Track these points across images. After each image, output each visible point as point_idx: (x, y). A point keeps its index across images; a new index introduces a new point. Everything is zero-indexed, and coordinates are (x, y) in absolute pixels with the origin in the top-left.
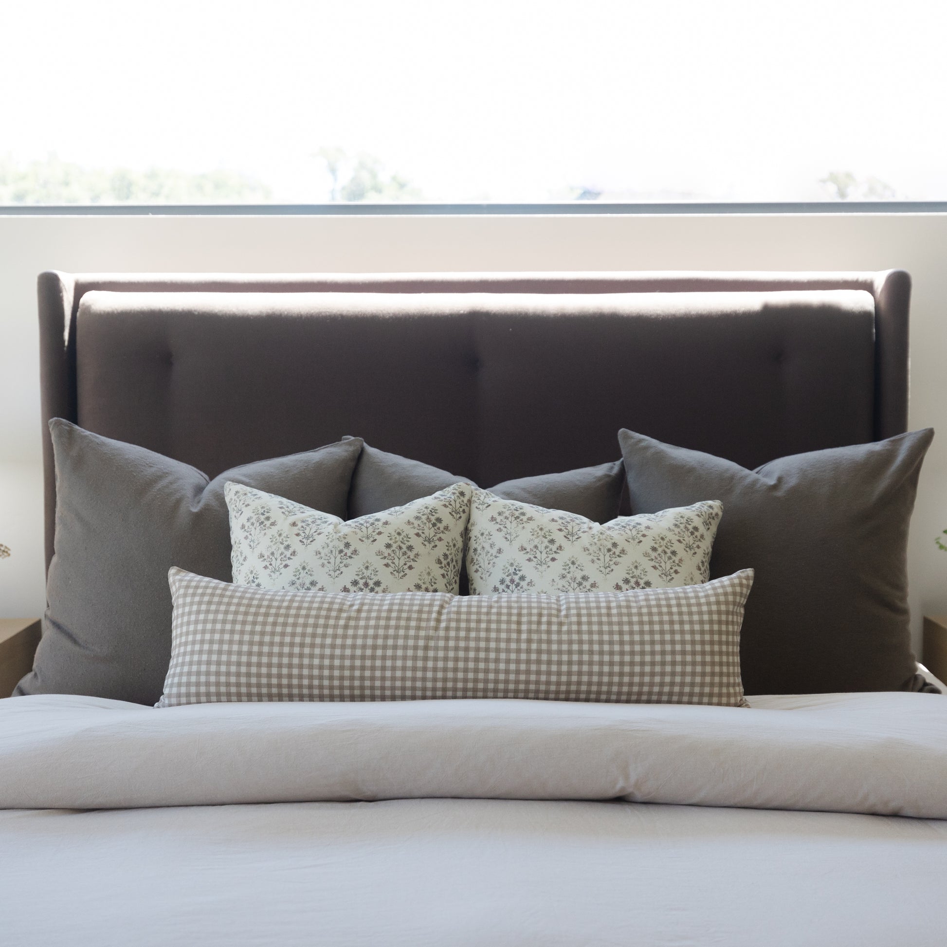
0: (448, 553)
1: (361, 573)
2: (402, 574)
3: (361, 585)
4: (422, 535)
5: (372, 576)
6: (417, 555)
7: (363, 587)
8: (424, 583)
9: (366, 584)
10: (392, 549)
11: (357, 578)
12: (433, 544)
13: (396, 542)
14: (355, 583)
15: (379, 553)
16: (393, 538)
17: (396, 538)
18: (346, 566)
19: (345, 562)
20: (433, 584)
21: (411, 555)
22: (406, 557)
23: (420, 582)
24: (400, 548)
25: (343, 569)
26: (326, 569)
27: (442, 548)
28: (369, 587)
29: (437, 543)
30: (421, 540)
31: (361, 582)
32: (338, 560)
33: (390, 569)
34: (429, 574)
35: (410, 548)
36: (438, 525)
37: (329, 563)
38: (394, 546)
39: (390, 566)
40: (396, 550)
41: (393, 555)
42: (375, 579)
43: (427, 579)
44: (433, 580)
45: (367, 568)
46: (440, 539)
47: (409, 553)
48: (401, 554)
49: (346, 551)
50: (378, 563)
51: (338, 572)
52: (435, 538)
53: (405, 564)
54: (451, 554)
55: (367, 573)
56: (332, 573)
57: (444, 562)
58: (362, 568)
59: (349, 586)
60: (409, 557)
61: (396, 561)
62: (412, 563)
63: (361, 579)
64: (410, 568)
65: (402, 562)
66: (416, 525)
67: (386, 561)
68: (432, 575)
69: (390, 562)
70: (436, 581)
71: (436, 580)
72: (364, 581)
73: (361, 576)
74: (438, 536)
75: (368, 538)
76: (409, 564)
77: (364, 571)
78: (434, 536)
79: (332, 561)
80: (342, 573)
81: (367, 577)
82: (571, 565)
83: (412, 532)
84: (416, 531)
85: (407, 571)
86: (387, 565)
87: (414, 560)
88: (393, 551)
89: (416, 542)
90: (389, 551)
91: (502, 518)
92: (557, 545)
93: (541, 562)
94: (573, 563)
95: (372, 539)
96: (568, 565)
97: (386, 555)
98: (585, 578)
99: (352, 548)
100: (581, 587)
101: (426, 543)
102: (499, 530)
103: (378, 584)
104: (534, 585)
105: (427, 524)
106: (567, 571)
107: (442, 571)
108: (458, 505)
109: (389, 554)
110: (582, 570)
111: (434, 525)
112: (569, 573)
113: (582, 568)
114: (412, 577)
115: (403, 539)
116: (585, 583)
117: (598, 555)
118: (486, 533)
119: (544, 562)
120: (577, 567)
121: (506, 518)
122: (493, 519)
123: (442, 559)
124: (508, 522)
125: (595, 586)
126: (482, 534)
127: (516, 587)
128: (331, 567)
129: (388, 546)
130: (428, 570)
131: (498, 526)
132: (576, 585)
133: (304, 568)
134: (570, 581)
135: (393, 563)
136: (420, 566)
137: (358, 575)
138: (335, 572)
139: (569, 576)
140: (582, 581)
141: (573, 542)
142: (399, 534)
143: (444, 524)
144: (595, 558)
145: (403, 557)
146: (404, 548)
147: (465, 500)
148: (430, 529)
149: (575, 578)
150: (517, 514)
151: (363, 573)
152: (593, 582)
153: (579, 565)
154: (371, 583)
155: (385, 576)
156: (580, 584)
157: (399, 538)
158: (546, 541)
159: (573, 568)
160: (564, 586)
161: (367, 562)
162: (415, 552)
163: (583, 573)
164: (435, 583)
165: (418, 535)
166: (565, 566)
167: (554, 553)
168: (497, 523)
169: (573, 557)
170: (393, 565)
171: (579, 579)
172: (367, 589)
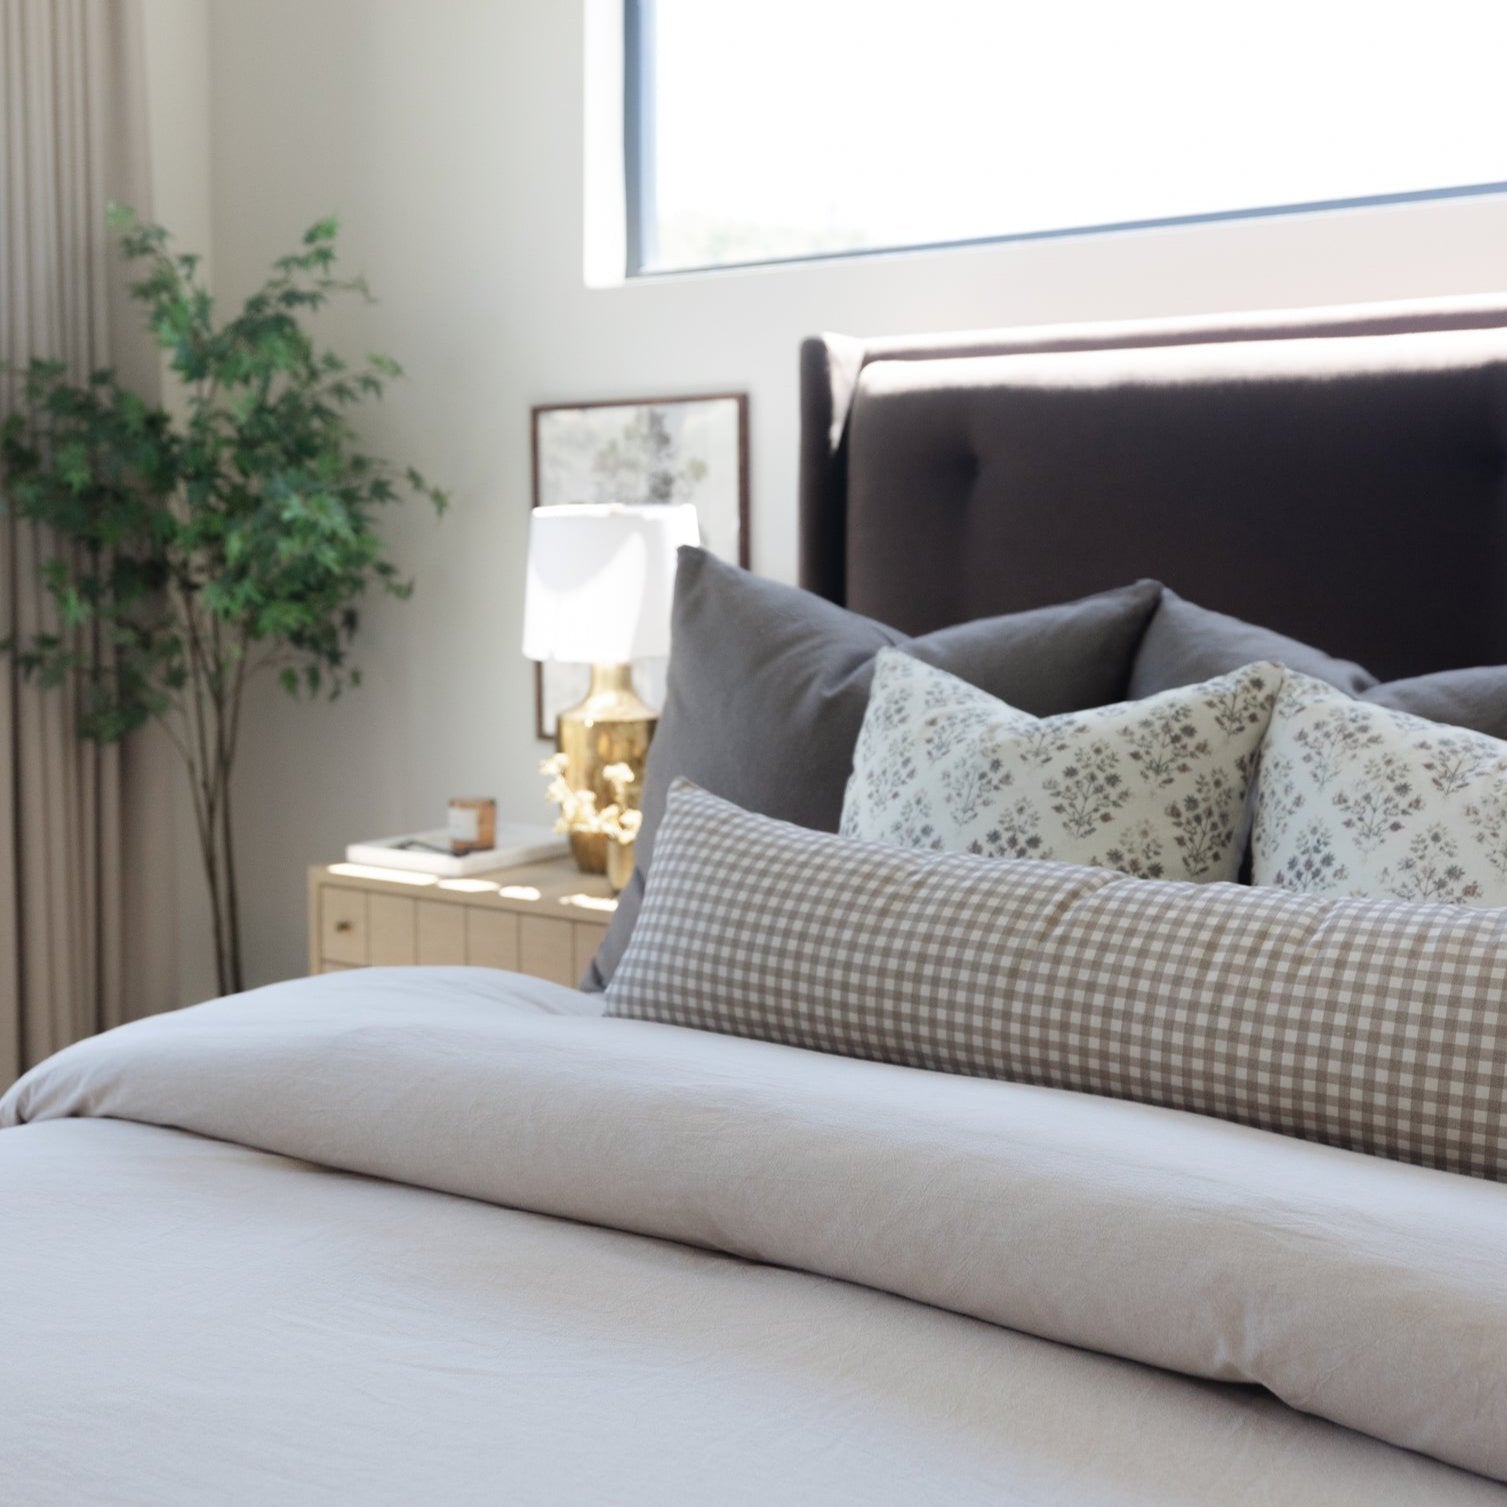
0: (1198, 796)
1: (1008, 819)
2: (1086, 827)
3: (1003, 842)
4: (1145, 756)
5: (1027, 828)
6: (1125, 795)
7: (1005, 846)
8: (1130, 851)
9: (1013, 842)
10: (1076, 778)
11: (1000, 828)
12: (1164, 776)
13: (1087, 766)
14: (994, 837)
15: (1050, 785)
16: (1085, 757)
17: (1089, 759)
18: (986, 803)
19: (985, 795)
20: (1151, 854)
21: (1113, 793)
22: (1101, 795)
23: (1122, 849)
24: (1093, 778)
25: (980, 809)
26: (952, 807)
27: (1183, 787)
28: (1018, 848)
29: (1175, 775)
30: (1140, 765)
31: (1006, 836)
32: (975, 791)
33: (1064, 817)
34: (1145, 833)
35: (1113, 780)
36: (1185, 740)
37: (959, 795)
38: (1082, 774)
39: (1064, 810)
40: (1085, 781)
41: (1074, 790)
42: (1031, 832)
43: (1139, 843)
44: (1152, 848)
45: (1021, 810)
46: (1184, 768)
47: (1109, 790)
48: (1091, 790)
49: (991, 775)
50: (1043, 802)
51: (970, 813)
52: (1173, 766)
53: (1096, 810)
54: (1205, 800)
55: (1019, 820)
56: (960, 815)
57: (1186, 815)
58: (1013, 810)
59: (983, 841)
60: (1106, 797)
61: (1079, 803)
62: (1111, 810)
63: (1007, 829)
64: (1106, 818)
65: (1091, 804)
66: (1137, 737)
67: (1058, 801)
68: (1152, 836)
69: (1065, 803)
70: (1159, 850)
71: (1160, 846)
72: (1009, 834)
73: (1006, 825)
74: (1180, 761)
75: (1037, 754)
76: (1103, 811)
77: (1015, 815)
78: (1172, 760)
79: (965, 792)
80: (975, 815)
81: (1016, 826)
82: (1429, 842)
83: (1123, 749)
84: (1133, 748)
85: (1098, 824)
86: (1059, 809)
87: (1115, 804)
88: (1078, 782)
89: (1128, 771)
90: (1070, 782)
91: (1319, 734)
92: (1411, 796)
93: (1370, 830)
94: (1436, 838)
95: (1043, 757)
96: (1423, 841)
97: (1062, 788)
98: (1454, 873)
99: (1002, 772)
100: (1442, 891)
101: (1150, 773)
102: (1307, 759)
103: (1034, 842)
104: (1346, 877)
105: (1161, 738)
106: (1420, 853)
107: (1179, 832)
108: (1240, 704)
109: (1068, 789)
110: (1451, 854)
111: (1175, 739)
112: (1421, 858)
113: (1453, 850)
114: (1106, 838)
115: (1103, 761)
116: (1452, 884)
117: (1496, 826)
118: (1283, 763)
119: (1376, 830)
120: (1441, 848)
121: (1327, 735)
122: (1302, 736)
123: (1182, 807)
124: (1327, 743)
125: (1474, 892)
126: (1276, 765)
127: (1314, 877)
128: (960, 803)
129: (1071, 772)
130: (1144, 826)
131: (1306, 751)
132: (1431, 886)
133: (919, 802)
134: (1421, 876)
135: (1072, 805)
136: (1126, 817)
137: (1002, 822)
138: (965, 811)
139: (1420, 864)
140: (1447, 879)
141: (1448, 793)
142: (1098, 751)
143: (1198, 738)
144: (1487, 833)
145: (1095, 797)
146: (1101, 777)
147: (1261, 696)
148: (1164, 746)
149: (1432, 871)
150: (1351, 727)
151: (1012, 820)
152: (1470, 884)
153: (1447, 845)
154: (1022, 840)
155: (1051, 830)
156: (1441, 885)
157: (1096, 759)
158: (1390, 786)
159: (1433, 849)
160: (1404, 886)
161: (1024, 799)
162: (1121, 787)
163: (1453, 862)
164: (1156, 853)
165: (1136, 756)
166: (1418, 842)
167: (1400, 812)
168: (1306, 744)
169: (1438, 825)
170: (1070, 810)
171: (1440, 874)
172: (1013, 850)
